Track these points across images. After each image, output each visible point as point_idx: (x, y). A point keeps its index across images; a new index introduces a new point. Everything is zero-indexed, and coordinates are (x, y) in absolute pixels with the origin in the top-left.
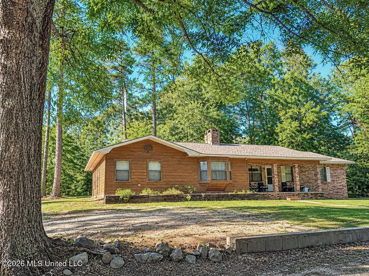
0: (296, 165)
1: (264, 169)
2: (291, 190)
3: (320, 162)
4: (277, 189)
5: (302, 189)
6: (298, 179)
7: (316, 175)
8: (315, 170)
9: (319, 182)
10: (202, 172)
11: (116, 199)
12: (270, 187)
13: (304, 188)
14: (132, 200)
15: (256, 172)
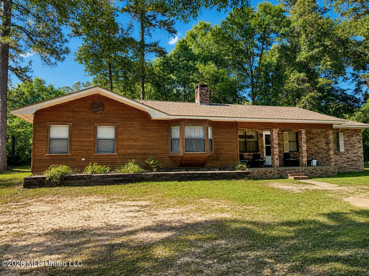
0: (303, 131)
1: (262, 135)
2: (296, 163)
3: (333, 126)
4: (277, 163)
5: (309, 162)
6: (304, 148)
7: (327, 144)
8: (326, 137)
9: (332, 152)
10: (173, 141)
11: (40, 182)
12: (268, 160)
13: (312, 160)
14: (66, 182)
15: (251, 140)
